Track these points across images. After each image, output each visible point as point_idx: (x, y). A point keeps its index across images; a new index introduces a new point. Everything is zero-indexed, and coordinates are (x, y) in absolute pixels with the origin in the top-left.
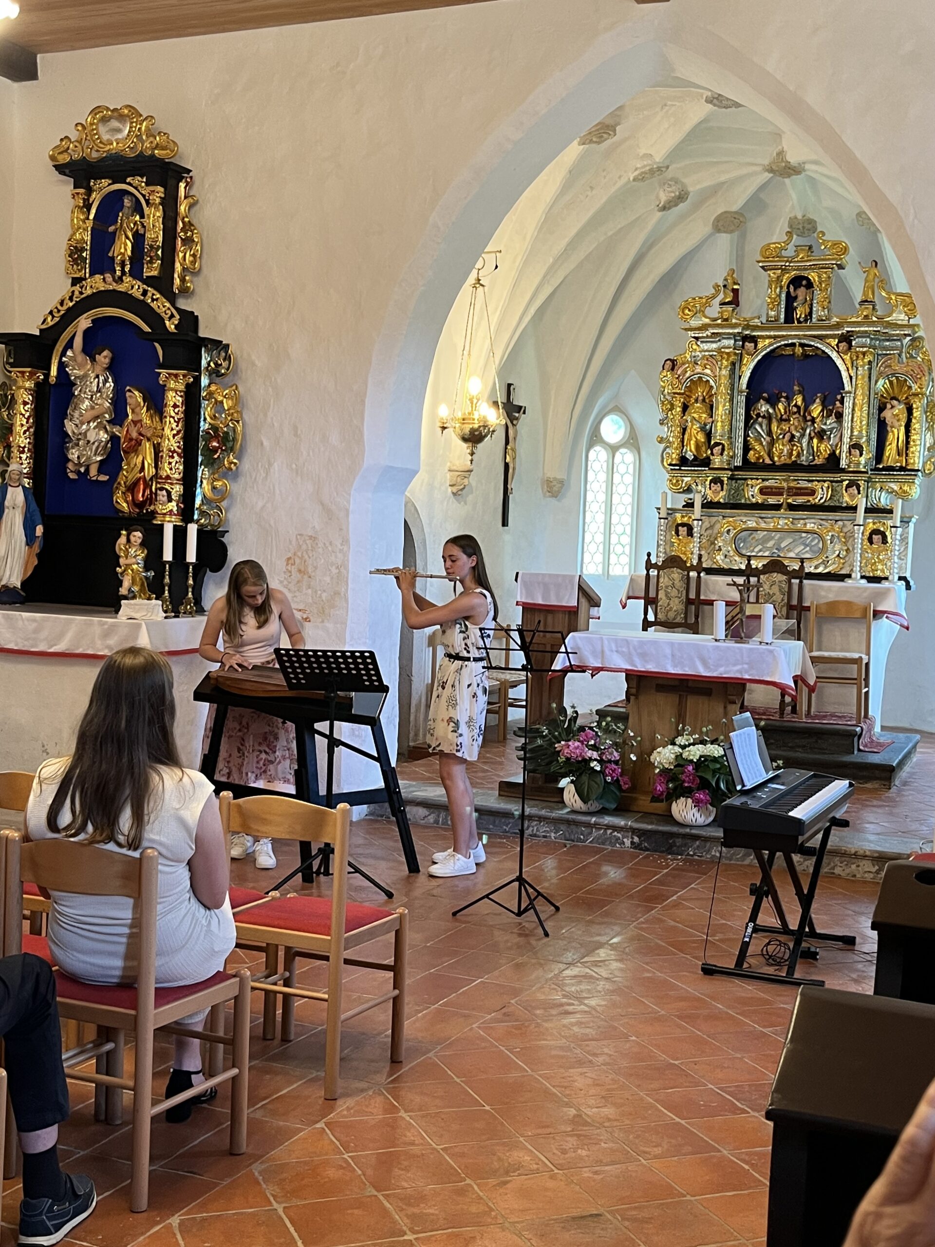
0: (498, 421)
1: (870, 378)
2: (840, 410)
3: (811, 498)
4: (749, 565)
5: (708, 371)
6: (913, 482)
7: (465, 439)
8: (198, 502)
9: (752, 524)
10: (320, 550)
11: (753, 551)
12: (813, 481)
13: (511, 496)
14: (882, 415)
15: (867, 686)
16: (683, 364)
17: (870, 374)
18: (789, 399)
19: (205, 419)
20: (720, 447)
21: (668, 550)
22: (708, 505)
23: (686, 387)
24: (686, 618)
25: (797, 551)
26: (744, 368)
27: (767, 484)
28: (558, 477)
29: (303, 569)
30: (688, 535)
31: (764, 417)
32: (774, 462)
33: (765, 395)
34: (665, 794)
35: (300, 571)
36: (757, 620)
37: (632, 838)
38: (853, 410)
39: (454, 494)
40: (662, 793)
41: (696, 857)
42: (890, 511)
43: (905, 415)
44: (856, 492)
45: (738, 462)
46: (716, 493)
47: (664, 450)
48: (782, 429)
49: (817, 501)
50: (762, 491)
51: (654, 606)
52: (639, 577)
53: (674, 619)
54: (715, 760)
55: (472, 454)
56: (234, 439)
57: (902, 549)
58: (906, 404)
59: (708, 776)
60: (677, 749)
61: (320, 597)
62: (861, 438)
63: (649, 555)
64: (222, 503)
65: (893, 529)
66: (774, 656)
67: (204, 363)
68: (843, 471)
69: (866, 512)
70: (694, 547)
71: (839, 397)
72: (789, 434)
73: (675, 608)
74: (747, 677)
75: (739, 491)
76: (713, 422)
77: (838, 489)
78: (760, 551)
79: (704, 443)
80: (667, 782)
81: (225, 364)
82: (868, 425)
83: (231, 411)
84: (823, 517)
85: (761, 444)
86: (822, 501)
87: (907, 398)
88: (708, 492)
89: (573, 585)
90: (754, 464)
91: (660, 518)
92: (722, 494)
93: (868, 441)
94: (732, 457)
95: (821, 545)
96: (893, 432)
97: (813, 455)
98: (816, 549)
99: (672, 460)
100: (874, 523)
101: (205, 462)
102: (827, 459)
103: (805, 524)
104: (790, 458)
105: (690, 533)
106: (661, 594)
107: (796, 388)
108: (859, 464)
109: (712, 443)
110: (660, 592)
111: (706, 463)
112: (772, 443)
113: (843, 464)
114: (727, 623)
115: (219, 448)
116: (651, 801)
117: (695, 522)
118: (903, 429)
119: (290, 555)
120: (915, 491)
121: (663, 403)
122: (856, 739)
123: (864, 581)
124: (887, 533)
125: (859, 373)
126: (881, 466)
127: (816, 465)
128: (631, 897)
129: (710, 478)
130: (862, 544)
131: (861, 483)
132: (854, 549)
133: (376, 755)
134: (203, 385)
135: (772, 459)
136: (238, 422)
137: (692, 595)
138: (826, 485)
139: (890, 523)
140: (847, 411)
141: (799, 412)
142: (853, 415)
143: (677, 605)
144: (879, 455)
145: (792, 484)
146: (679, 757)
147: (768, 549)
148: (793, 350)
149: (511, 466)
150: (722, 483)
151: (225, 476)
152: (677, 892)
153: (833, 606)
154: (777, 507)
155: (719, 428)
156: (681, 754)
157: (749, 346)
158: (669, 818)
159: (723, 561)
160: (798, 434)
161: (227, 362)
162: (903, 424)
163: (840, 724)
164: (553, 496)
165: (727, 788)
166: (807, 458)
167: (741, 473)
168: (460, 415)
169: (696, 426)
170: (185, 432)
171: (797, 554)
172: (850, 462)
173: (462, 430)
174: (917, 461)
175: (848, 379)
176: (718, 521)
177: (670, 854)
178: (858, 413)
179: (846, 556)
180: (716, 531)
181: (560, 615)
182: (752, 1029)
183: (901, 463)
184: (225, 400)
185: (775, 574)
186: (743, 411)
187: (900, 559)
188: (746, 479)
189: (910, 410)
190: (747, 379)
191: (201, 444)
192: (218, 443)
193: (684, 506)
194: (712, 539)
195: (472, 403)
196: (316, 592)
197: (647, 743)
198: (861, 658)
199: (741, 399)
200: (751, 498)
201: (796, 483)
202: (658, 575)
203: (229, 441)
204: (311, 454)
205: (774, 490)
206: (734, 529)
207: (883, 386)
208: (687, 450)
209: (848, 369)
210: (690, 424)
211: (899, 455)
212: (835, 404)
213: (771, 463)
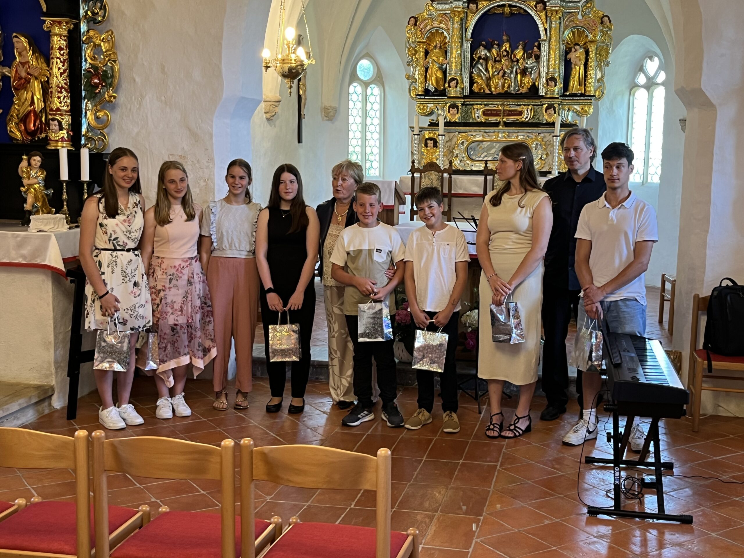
0: (309, 62)
1: (560, 29)
2: (538, 53)
3: (519, 118)
5: (442, 26)
6: (590, 105)
7: (284, 76)
8: (84, 130)
9: (479, 138)
10: (190, 167)
11: (480, 157)
12: (520, 105)
14: (568, 56)
16: (425, 20)
17: (560, 27)
18: (500, 46)
19: (86, 60)
20: (456, 81)
21: (420, 157)
22: (448, 124)
23: (427, 37)
26: (469, 23)
28: (333, 106)
30: (434, 147)
31: (484, 59)
32: (492, 92)
33: (484, 43)
38: (549, 53)
39: (268, 119)
43: (584, 56)
44: (553, 112)
45: (466, 92)
46: (453, 115)
47: (411, 84)
48: (496, 68)
49: (523, 119)
50: (485, 113)
55: (291, 87)
56: (112, 77)
58: (584, 48)
62: (555, 73)
64: (105, 130)
67: (82, 12)
68: (542, 97)
69: (560, 127)
70: (439, 155)
71: (536, 44)
72: (502, 71)
75: (467, 114)
76: (448, 63)
77: (538, 110)
78: (485, 156)
79: (442, 78)
81: (101, 13)
82: (559, 64)
83: (109, 53)
84: (530, 131)
85: (482, 78)
86: (527, 119)
88: (448, 115)
89: (390, 189)
90: (478, 93)
91: (414, 135)
92: (458, 116)
96: (576, 68)
97: (519, 86)
101: (88, 96)
102: (529, 89)
103: (518, 136)
104: (503, 88)
105: (436, 145)
107: (505, 38)
109: (448, 78)
113: (542, 92)
115: (99, 84)
118: (582, 66)
120: (592, 111)
121: (409, 49)
126: (568, 94)
127: (521, 93)
129: (448, 105)
131: (556, 106)
134: (82, 31)
135: (490, 89)
136: (115, 61)
138: (530, 107)
142: (549, 56)
145: (505, 109)
147: (491, 155)
148: (503, 10)
150: (457, 107)
151: (103, 109)
154: (496, 125)
155: (453, 67)
157: (473, 6)
159: (459, 164)
160: (509, 71)
161: (103, 11)
162: (583, 63)
164: (328, 120)
166: (514, 88)
167: (469, 100)
168: (280, 57)
169: (436, 66)
170: (70, 71)
172: (547, 91)
174: (593, 89)
175: (544, 31)
176: (455, 136)
178: (552, 56)
179: (546, 159)
180: (453, 143)
183: (582, 91)
184: (102, 44)
186: (469, 55)
188: (473, 105)
189: (587, 53)
190: (471, 31)
191: (84, 81)
192: (99, 79)
193: (429, 125)
194: (451, 149)
199: (467, 46)
200: (477, 118)
201: (508, 106)
202: (421, 177)
203: (108, 78)
204: (178, 88)
205: (493, 112)
206: (467, 141)
207: (568, 36)
208: (429, 84)
209: (543, 23)
210: (430, 65)
211: (580, 85)
212: (533, 49)
213: (489, 92)
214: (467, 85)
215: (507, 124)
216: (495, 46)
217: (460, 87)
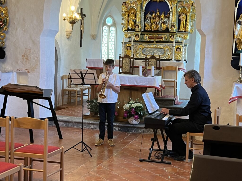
0: (79, 18)
1: (176, 8)
2: (169, 16)
3: (161, 39)
4: (146, 57)
5: (134, 6)
6: (187, 35)
7: (70, 23)
9: (146, 46)
10: (32, 53)
11: (147, 53)
12: (162, 35)
13: (83, 39)
14: (180, 17)
15: (176, 88)
16: (128, 3)
17: (176, 7)
18: (155, 13)
20: (138, 26)
21: (125, 53)
22: (135, 41)
23: (129, 10)
24: (130, 72)
25: (158, 53)
26: (144, 5)
27: (150, 36)
28: (95, 34)
29: (27, 58)
30: (130, 49)
31: (149, 18)
32: (152, 30)
33: (149, 12)
34: (127, 116)
35: (26, 59)
36: (150, 71)
37: (118, 128)
38: (172, 16)
39: (67, 38)
40: (126, 116)
41: (135, 133)
42: (182, 43)
43: (185, 17)
44: (173, 38)
45: (143, 30)
46: (137, 38)
47: (123, 27)
48: (154, 21)
49: (163, 40)
50: (149, 38)
51: (122, 68)
52: (118, 60)
53: (127, 71)
54: (140, 107)
55: (73, 27)
56: (6, 22)
57: (185, 53)
58: (186, 15)
59: (138, 111)
60: (130, 105)
61: (32, 66)
62: (174, 24)
63: (120, 54)
64: (3, 40)
65: (182, 47)
66: (155, 80)
68: (170, 32)
69: (175, 43)
70: (131, 52)
71: (168, 13)
72: (156, 22)
73: (127, 69)
74: (147, 85)
75: (143, 38)
76: (136, 19)
77: (168, 37)
79: (134, 25)
80: (127, 113)
82: (176, 20)
83: (5, 14)
84: (165, 44)
86: (164, 40)
87: (186, 13)
88: (135, 38)
89: (101, 62)
90: (147, 30)
91: (123, 45)
92: (139, 38)
93: (176, 24)
94: (141, 29)
95: (164, 52)
96: (182, 22)
97: (162, 28)
98: (163, 53)
99: (125, 29)
100: (178, 46)
102: (166, 29)
103: (160, 46)
104: (156, 29)
106: (123, 65)
107: (157, 10)
108: (174, 30)
109: (136, 25)
110: (123, 64)
111: (134, 30)
112: (151, 25)
113: (170, 30)
114: (142, 71)
115: (2, 24)
116: (123, 118)
117: (132, 46)
119: (23, 54)
120: (188, 37)
121: (123, 14)
122: (174, 101)
123: (175, 61)
124: (181, 48)
125: (174, 6)
126: (179, 31)
127: (163, 31)
128: (119, 143)
129: (136, 34)
130: (174, 51)
131: (174, 35)
132: (172, 53)
133: (50, 108)
135: (151, 29)
136: (7, 17)
137: (132, 65)
138: (165, 36)
139: (182, 46)
140: (171, 17)
141: (158, 17)
142: (172, 17)
143: (128, 68)
144: (179, 28)
145: (157, 36)
146: (130, 106)
147: (150, 53)
148: (157, 0)
149: (82, 31)
150: (139, 35)
151: (4, 32)
152: (131, 141)
153: (168, 67)
154: (153, 42)
155: (138, 21)
156: (131, 106)
158: (128, 123)
159: (139, 56)
160: (158, 23)
162: (185, 20)
163: (170, 98)
164: (93, 39)
165: (143, 114)
167: (143, 33)
168: (69, 16)
169: (132, 20)
171: (158, 54)
172: (171, 30)
173: (70, 20)
174: (188, 30)
175: (171, 8)
176: (137, 46)
177: (128, 132)
178: (173, 17)
179: (170, 55)
180: (137, 48)
181: (98, 70)
182: (154, 175)
183: (184, 30)
184: (3, 11)
185: (153, 59)
186: (144, 16)
187: (184, 55)
188: (145, 35)
189: (187, 16)
190: (145, 8)
192: (2, 23)
193: (129, 42)
194: (136, 50)
195: (72, 13)
196: (31, 65)
197: (122, 103)
198: (175, 81)
199: (143, 13)
200: (146, 39)
201: (158, 35)
202: (123, 60)
203: (5, 23)
204: (28, 26)
205: (152, 37)
206: (142, 48)
207: (180, 10)
208: (129, 27)
209: (171, 5)
210: (130, 20)
211: (184, 28)
212: (167, 15)
213: (151, 30)
214: (143, 27)
215: (157, 42)
216: (154, 13)
217: (140, 28)
